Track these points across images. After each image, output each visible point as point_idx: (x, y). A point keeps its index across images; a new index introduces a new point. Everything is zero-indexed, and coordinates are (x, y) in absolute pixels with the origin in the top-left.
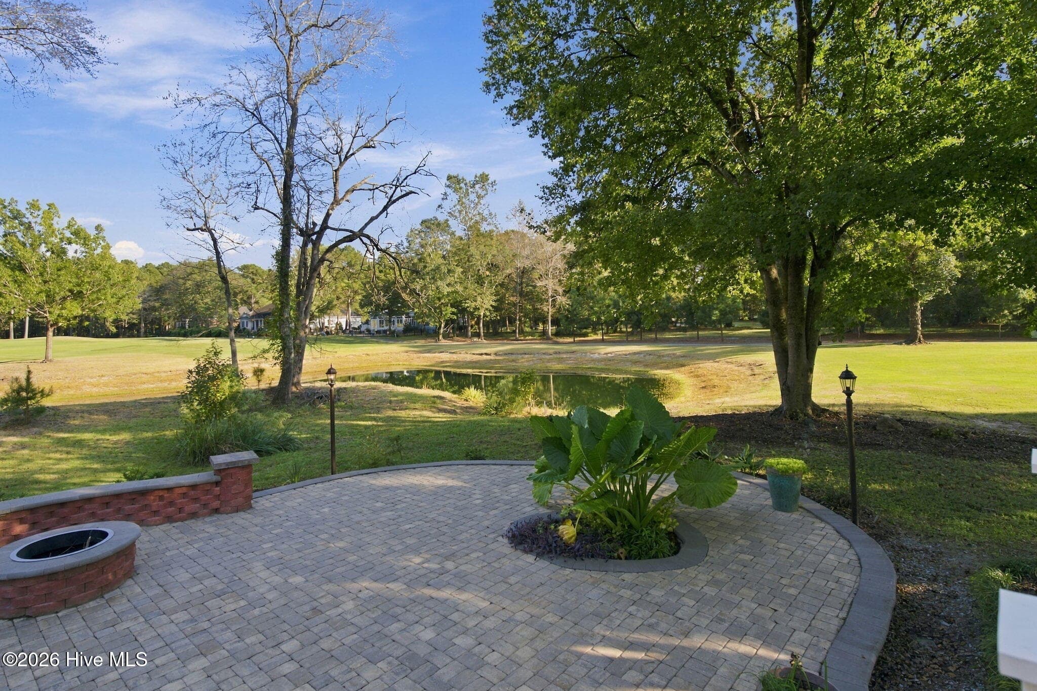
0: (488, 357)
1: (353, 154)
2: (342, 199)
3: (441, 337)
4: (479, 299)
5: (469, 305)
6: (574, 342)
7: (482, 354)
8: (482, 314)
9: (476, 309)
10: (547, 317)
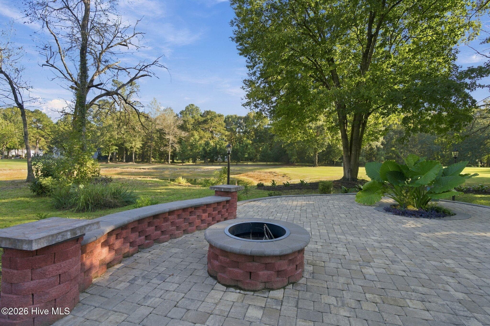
0: (145, 170)
1: (112, 47)
2: (102, 71)
3: (109, 161)
4: (134, 143)
5: (128, 145)
6: (183, 165)
7: (140, 169)
8: (134, 150)
9: (131, 147)
10: (168, 153)
